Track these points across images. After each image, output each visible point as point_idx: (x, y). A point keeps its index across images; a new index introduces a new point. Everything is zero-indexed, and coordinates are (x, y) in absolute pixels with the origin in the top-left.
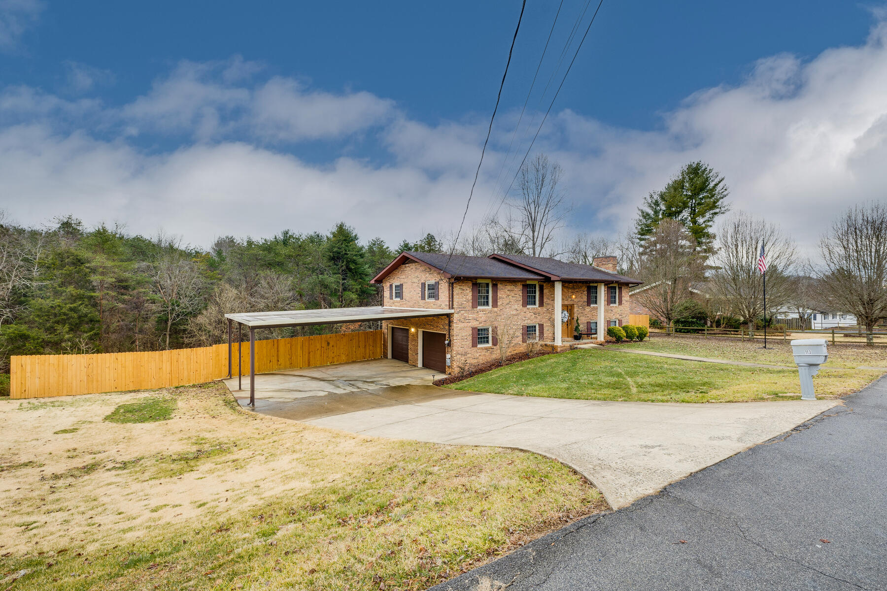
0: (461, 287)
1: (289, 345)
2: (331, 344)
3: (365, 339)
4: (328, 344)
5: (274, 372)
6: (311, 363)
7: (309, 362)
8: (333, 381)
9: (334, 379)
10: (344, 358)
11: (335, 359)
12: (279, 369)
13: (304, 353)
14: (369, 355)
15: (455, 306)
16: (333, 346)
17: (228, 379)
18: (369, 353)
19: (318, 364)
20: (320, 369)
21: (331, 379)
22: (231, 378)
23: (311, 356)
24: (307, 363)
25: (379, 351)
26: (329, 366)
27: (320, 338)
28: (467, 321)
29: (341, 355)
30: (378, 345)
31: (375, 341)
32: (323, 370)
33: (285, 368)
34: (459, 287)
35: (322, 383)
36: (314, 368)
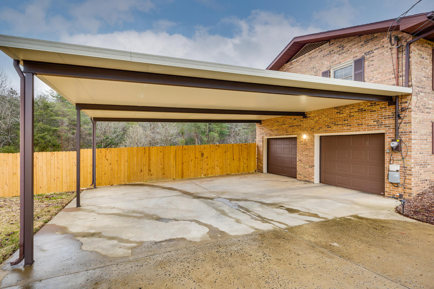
0: (421, 53)
1: (162, 154)
2: (205, 155)
3: (239, 151)
4: (202, 155)
5: (145, 183)
6: (184, 174)
7: (183, 174)
8: (212, 199)
9: (213, 195)
10: (218, 170)
11: (210, 171)
12: (151, 180)
13: (177, 164)
14: (243, 168)
15: (414, 82)
16: (207, 158)
17: (92, 189)
18: (243, 167)
19: (192, 175)
20: (194, 181)
21: (208, 195)
22: (95, 187)
23: (185, 167)
24: (180, 173)
25: (253, 165)
26: (202, 178)
27: (194, 147)
28: (427, 110)
29: (216, 167)
30: (252, 159)
31: (248, 154)
32: (197, 182)
33: (157, 179)
34: (417, 51)
35: (196, 201)
36: (188, 179)
